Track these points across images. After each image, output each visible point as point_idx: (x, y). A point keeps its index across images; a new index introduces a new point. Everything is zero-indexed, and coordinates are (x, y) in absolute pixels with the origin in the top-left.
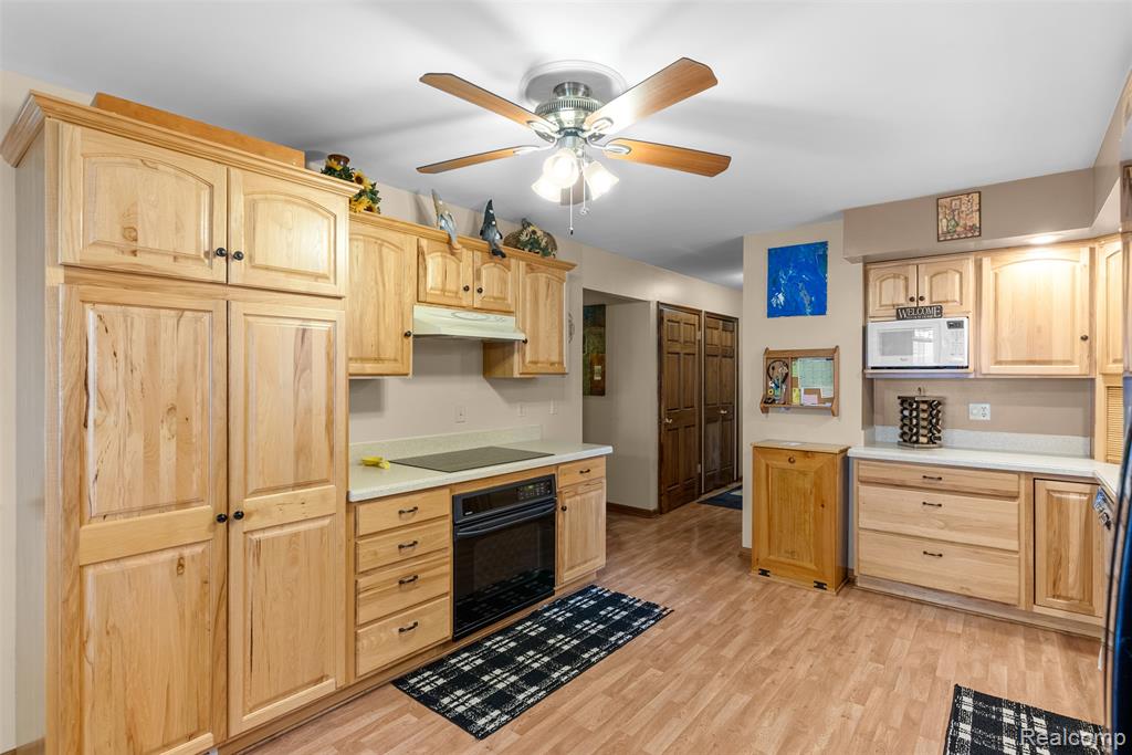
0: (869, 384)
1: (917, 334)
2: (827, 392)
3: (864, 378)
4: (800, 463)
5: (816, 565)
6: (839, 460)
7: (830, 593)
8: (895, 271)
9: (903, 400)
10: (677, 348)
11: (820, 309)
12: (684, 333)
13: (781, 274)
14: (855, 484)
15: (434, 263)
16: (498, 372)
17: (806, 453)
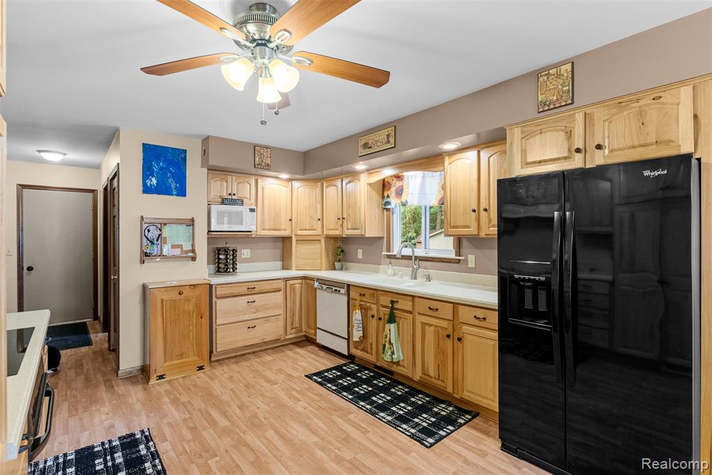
0: (210, 242)
2: (187, 246)
3: (208, 238)
4: (186, 294)
5: (198, 357)
7: (206, 371)
8: (222, 177)
11: (182, 192)
13: (154, 164)
17: (190, 286)
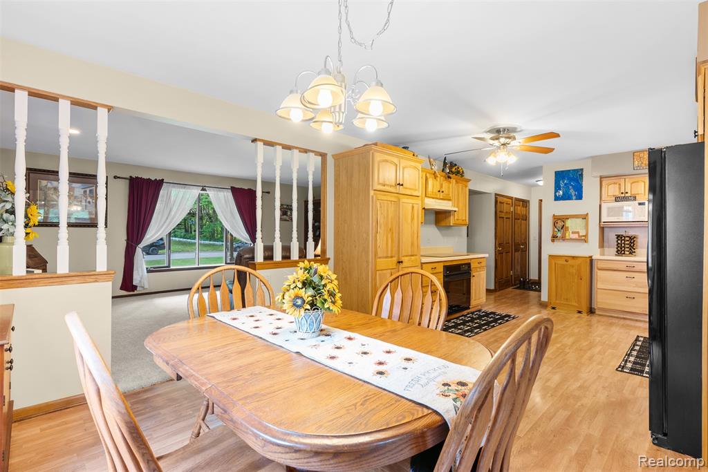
0: (602, 229)
1: (625, 208)
2: (583, 233)
3: (600, 227)
4: (571, 262)
5: (578, 304)
6: (588, 260)
7: (584, 315)
8: (614, 181)
9: (618, 236)
10: (503, 215)
11: (580, 197)
12: (505, 208)
13: (561, 182)
14: (595, 270)
15: (430, 182)
16: (443, 224)
17: (573, 257)
